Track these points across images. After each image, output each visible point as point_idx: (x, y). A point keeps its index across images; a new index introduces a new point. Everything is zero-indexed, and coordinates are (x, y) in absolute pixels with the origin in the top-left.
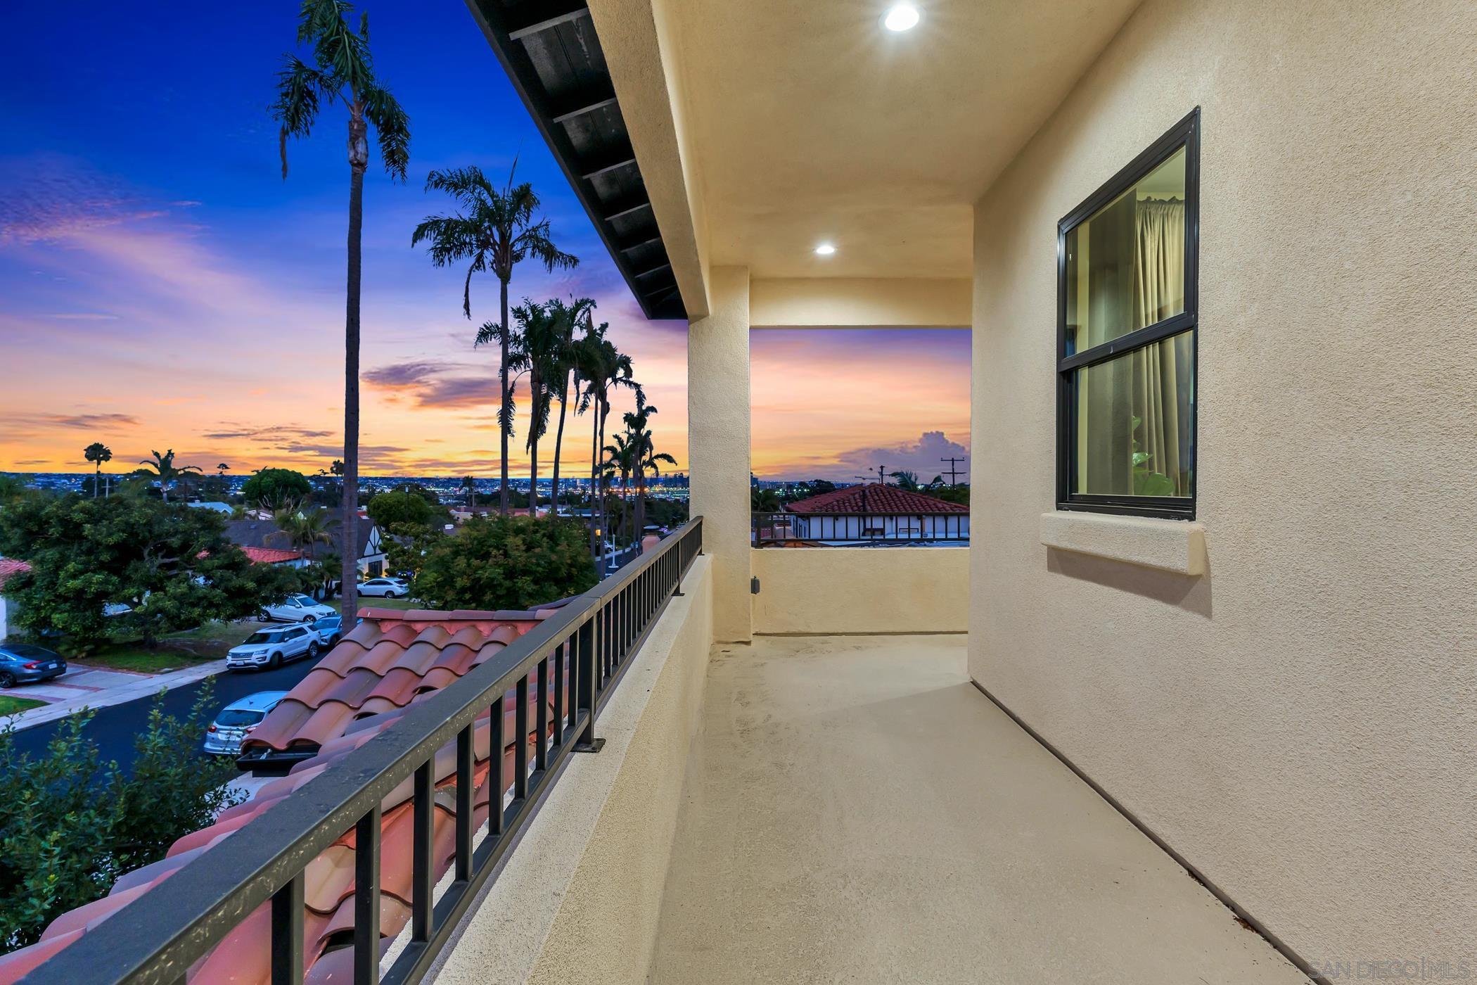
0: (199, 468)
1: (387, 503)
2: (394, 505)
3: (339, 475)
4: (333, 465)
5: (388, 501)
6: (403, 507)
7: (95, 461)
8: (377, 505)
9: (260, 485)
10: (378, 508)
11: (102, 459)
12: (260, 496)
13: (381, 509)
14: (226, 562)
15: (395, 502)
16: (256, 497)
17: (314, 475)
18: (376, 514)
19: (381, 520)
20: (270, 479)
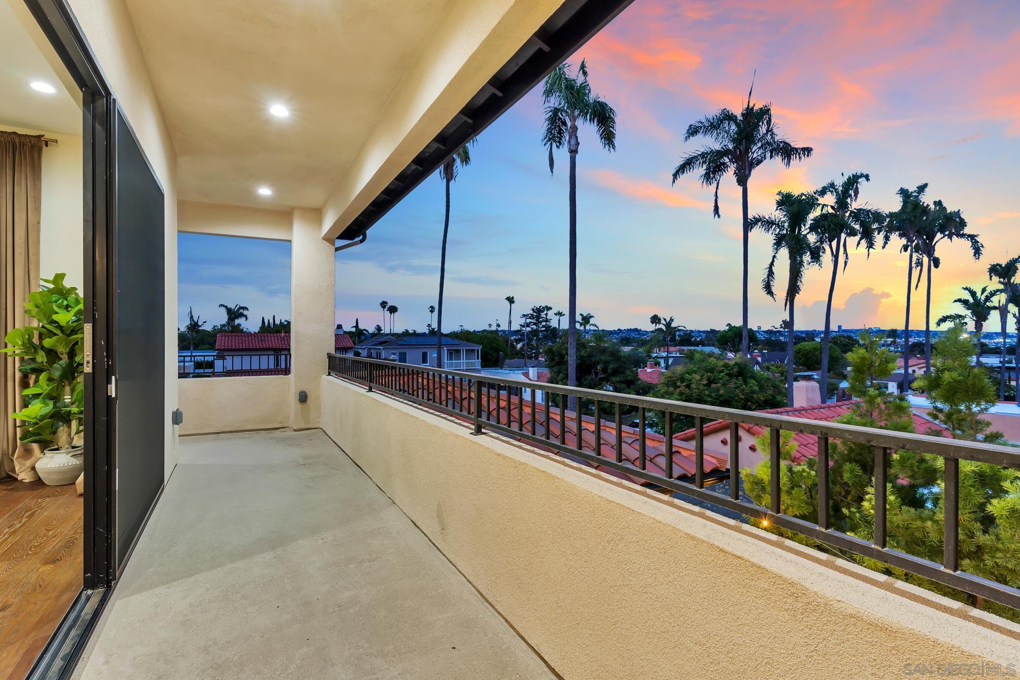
0: (684, 327)
1: (805, 349)
2: (811, 351)
3: (786, 330)
4: (782, 323)
5: (806, 348)
6: (817, 352)
7: (655, 324)
8: (798, 351)
9: (726, 337)
10: (799, 352)
11: (657, 323)
12: (726, 343)
13: (801, 353)
14: (623, 380)
15: (811, 349)
16: (724, 344)
17: (768, 330)
18: (798, 356)
19: (801, 361)
20: (731, 333)
